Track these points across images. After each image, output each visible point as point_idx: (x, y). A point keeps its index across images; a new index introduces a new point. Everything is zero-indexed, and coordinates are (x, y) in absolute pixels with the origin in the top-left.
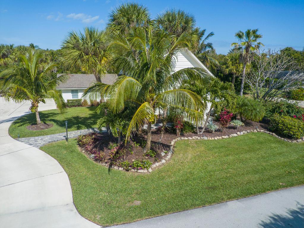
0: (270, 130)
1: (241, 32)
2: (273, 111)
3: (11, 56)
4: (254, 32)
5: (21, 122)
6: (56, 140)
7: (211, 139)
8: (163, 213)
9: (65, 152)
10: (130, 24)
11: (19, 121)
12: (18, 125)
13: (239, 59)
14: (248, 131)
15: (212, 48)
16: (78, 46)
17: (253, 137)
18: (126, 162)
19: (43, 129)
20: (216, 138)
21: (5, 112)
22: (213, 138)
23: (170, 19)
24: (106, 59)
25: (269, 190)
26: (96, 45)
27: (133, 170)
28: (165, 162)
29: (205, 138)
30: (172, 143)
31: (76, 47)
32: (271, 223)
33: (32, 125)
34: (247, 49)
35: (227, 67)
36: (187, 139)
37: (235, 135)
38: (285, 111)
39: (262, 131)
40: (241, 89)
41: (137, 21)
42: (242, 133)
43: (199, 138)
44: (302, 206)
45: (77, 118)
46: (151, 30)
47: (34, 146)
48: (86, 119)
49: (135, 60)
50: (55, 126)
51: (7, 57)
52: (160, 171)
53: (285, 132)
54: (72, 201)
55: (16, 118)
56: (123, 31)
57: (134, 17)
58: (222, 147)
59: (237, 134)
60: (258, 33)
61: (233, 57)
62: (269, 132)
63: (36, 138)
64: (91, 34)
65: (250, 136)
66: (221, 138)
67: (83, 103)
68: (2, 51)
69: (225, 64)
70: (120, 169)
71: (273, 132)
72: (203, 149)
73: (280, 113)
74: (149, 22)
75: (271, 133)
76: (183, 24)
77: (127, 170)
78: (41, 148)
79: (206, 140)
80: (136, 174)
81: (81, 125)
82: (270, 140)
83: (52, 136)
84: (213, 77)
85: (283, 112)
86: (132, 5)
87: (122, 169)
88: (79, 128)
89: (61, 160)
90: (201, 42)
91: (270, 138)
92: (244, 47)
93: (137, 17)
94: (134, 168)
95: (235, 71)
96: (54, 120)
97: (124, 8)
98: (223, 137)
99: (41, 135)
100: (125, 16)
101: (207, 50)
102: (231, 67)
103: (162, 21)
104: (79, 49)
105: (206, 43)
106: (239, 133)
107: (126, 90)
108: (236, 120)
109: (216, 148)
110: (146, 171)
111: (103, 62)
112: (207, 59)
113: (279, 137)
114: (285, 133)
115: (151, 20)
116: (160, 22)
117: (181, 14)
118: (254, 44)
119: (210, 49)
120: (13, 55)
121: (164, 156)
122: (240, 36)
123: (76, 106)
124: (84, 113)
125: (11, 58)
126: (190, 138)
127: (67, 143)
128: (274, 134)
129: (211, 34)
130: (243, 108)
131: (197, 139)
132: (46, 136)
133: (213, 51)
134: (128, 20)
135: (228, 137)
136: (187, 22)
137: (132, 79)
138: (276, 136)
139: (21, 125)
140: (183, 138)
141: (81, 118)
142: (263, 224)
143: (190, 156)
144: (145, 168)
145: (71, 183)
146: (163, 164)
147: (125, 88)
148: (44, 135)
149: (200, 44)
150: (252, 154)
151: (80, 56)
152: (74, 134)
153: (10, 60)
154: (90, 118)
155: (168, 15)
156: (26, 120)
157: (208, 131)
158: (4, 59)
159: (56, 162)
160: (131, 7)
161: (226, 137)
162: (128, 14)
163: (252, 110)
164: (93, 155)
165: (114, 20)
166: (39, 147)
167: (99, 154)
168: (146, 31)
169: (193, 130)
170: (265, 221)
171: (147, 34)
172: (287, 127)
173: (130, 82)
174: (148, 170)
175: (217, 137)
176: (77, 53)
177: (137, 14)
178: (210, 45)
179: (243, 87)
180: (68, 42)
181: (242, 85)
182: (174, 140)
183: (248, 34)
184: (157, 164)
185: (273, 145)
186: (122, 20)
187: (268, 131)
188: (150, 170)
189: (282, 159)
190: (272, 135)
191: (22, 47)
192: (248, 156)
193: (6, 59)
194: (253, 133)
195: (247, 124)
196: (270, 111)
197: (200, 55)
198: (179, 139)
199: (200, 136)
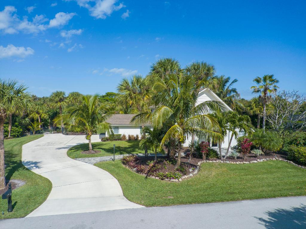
0: (288, 159)
1: (258, 77)
2: (291, 143)
3: (66, 100)
4: (271, 77)
5: (75, 149)
6: (105, 160)
7: (233, 163)
8: (190, 203)
9: (113, 167)
10: (165, 72)
11: (74, 148)
12: (73, 151)
13: (261, 102)
14: (268, 159)
15: (237, 93)
16: (129, 88)
17: (272, 163)
18: (161, 173)
19: (94, 153)
20: (237, 163)
21: (61, 143)
22: (235, 163)
23: (196, 68)
24: (147, 97)
25: (279, 196)
26: (141, 87)
27: (166, 179)
28: (192, 175)
29: (228, 162)
30: (199, 164)
31: (127, 88)
32: (276, 212)
33: (85, 151)
34: (265, 91)
35: (252, 109)
36: (212, 162)
37: (256, 162)
38: (302, 143)
39: (280, 159)
40: (263, 126)
41: (171, 70)
42: (262, 160)
43: (222, 162)
44: (305, 206)
45: (119, 147)
46: (181, 75)
47: (89, 163)
48: (126, 148)
49: (169, 95)
50: (103, 152)
51: (63, 101)
52: (188, 181)
53: (302, 159)
54: (123, 194)
55: (71, 146)
56: (161, 77)
57: (169, 67)
58: (243, 169)
59: (257, 161)
60: (274, 78)
61: (256, 100)
62: (287, 161)
63: (90, 158)
64: (138, 80)
65: (269, 163)
66: (242, 163)
67: (122, 137)
68: (60, 97)
69: (250, 106)
70: (157, 178)
71: (290, 160)
72: (225, 169)
73: (297, 145)
74: (180, 70)
75: (289, 161)
76: (205, 71)
77: (162, 179)
78: (95, 165)
79: (228, 164)
80: (169, 182)
81: (123, 152)
82: (286, 167)
83: (102, 158)
84: (232, 111)
85: (300, 143)
86: (168, 60)
87: (158, 178)
88: (121, 154)
89: (111, 172)
90: (226, 88)
91: (287, 165)
92: (262, 90)
93: (171, 67)
94: (167, 178)
95: (259, 112)
96: (101, 148)
97: (161, 62)
98: (244, 162)
99: (93, 157)
100: (162, 67)
101: (232, 95)
102: (255, 109)
103: (189, 69)
104: (129, 90)
105: (230, 89)
106: (259, 160)
107: (164, 114)
108: (256, 150)
109: (237, 169)
110: (177, 180)
111: (145, 99)
112: (232, 102)
113: (297, 165)
114: (302, 161)
115: (181, 69)
116: (188, 70)
117: (204, 65)
118: (271, 87)
119: (235, 93)
120: (67, 99)
121: (192, 172)
122: (258, 81)
123: (116, 140)
124: (124, 144)
125: (65, 102)
126: (214, 161)
127: (113, 162)
128: (291, 162)
129: (235, 81)
130: (263, 139)
131: (221, 162)
132: (97, 158)
133: (238, 95)
134: (165, 70)
135: (249, 163)
136: (209, 70)
137: (167, 108)
138: (294, 164)
139: (76, 151)
140: (208, 161)
141: (122, 148)
142: (268, 212)
143: (214, 173)
144: (176, 178)
145: (120, 185)
146: (191, 177)
147: (163, 114)
148: (95, 157)
149: (226, 89)
150: (269, 175)
151: (130, 95)
152: (118, 157)
153: (65, 103)
154: (129, 148)
155: (194, 65)
156: (79, 148)
157: (231, 158)
158: (61, 103)
159: (107, 173)
160: (167, 61)
161: (247, 163)
162: (164, 65)
163: (270, 141)
164: (135, 169)
165: (154, 70)
166: (93, 164)
167: (140, 167)
168: (178, 77)
169: (217, 156)
170: (270, 211)
171: (178, 78)
172: (302, 155)
173: (165, 110)
174: (178, 180)
175: (239, 162)
176: (128, 92)
177: (171, 65)
178: (234, 90)
179: (264, 124)
180: (122, 85)
181: (264, 123)
182: (200, 162)
183: (265, 79)
184: (186, 176)
185: (289, 170)
186: (160, 69)
187: (286, 159)
188: (180, 180)
189: (296, 179)
190: (290, 163)
191: (75, 93)
192: (265, 176)
193: (62, 103)
194: (273, 161)
195: (267, 154)
196: (288, 143)
197: (226, 99)
198: (205, 161)
199: (223, 160)
